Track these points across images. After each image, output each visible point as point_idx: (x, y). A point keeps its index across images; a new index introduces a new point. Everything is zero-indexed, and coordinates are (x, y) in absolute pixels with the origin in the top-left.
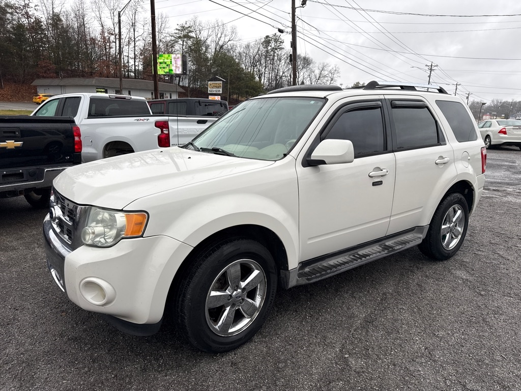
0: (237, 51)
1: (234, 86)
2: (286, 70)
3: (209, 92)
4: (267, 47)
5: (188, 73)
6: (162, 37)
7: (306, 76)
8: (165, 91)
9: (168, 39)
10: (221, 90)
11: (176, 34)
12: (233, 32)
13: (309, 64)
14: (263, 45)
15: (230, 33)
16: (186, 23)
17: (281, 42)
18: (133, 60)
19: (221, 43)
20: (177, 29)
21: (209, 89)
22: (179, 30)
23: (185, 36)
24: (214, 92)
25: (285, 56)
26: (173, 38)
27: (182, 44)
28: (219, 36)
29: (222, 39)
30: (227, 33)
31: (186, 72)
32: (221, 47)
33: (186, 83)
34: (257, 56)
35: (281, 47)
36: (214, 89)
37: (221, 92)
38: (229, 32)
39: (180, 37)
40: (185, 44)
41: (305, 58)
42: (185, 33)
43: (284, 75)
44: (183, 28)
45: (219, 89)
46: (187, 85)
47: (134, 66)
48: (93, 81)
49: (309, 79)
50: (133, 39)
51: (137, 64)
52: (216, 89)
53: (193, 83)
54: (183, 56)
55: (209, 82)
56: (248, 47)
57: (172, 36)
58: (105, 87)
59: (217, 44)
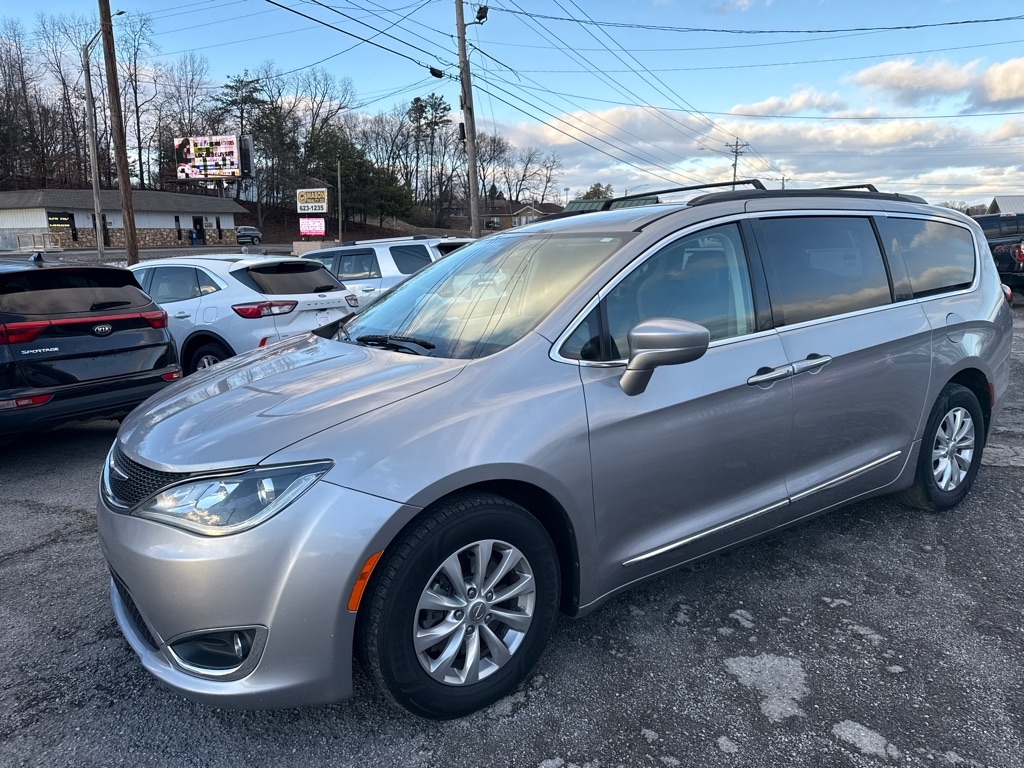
0: (359, 129)
1: (355, 194)
2: (459, 163)
3: (299, 211)
4: (417, 120)
5: (253, 174)
6: (196, 102)
7: (498, 175)
8: (206, 213)
9: (211, 105)
10: (325, 205)
11: (226, 95)
12: (346, 91)
13: (503, 151)
14: (410, 117)
15: (341, 94)
16: (246, 74)
17: (445, 109)
18: (136, 151)
19: (323, 112)
20: (227, 86)
21: (299, 205)
22: (232, 88)
23: (245, 100)
24: (310, 211)
25: (455, 137)
26: (219, 104)
27: (239, 114)
28: (318, 99)
29: (326, 104)
30: (336, 92)
31: (250, 172)
32: (325, 120)
33: (252, 195)
34: (400, 137)
35: (445, 118)
36: (310, 205)
37: (325, 211)
38: (338, 91)
39: (234, 103)
40: (245, 115)
41: (493, 140)
42: (244, 92)
43: (455, 173)
44: (241, 84)
45: (320, 204)
46: (255, 200)
47: (138, 163)
48: (39, 196)
49: (504, 180)
50: (133, 108)
51: (144, 159)
52: (314, 205)
53: (267, 195)
54: (240, 140)
55: (298, 191)
56: (379, 121)
57: (217, 100)
58: (68, 208)
59: (315, 115)
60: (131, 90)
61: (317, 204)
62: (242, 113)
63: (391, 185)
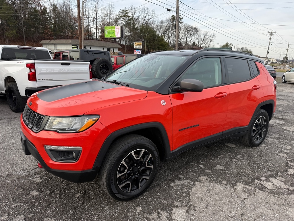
0: (156, 24)
1: (151, 44)
2: (184, 35)
3: (135, 48)
4: (173, 22)
5: (124, 37)
6: (111, 16)
7: (195, 39)
8: (111, 47)
9: (114, 18)
11: (119, 14)
12: (153, 13)
13: (197, 32)
14: (171, 21)
15: (151, 14)
16: (125, 8)
17: (181, 19)
18: (96, 30)
19: (146, 20)
21: (135, 46)
22: (121, 12)
23: (124, 16)
24: (137, 48)
25: (183, 27)
26: (118, 17)
27: (122, 20)
28: (145, 15)
29: (147, 17)
30: (150, 14)
31: (123, 36)
32: (147, 22)
33: (123, 43)
34: (167, 27)
35: (181, 21)
36: (137, 46)
37: (141, 48)
38: (150, 13)
39: (121, 17)
40: (124, 20)
41: (195, 28)
42: (124, 14)
43: (182, 38)
44: (123, 11)
45: (140, 46)
46: (125, 44)
47: (96, 33)
48: (70, 41)
49: (197, 40)
50: (96, 18)
51: (97, 32)
52: (138, 46)
53: (128, 43)
54: (121, 27)
55: (135, 42)
56: (162, 22)
57: (117, 16)
58: (77, 44)
59: (144, 20)
60: (96, 13)
61: (139, 46)
62: (123, 20)
63: (162, 41)
